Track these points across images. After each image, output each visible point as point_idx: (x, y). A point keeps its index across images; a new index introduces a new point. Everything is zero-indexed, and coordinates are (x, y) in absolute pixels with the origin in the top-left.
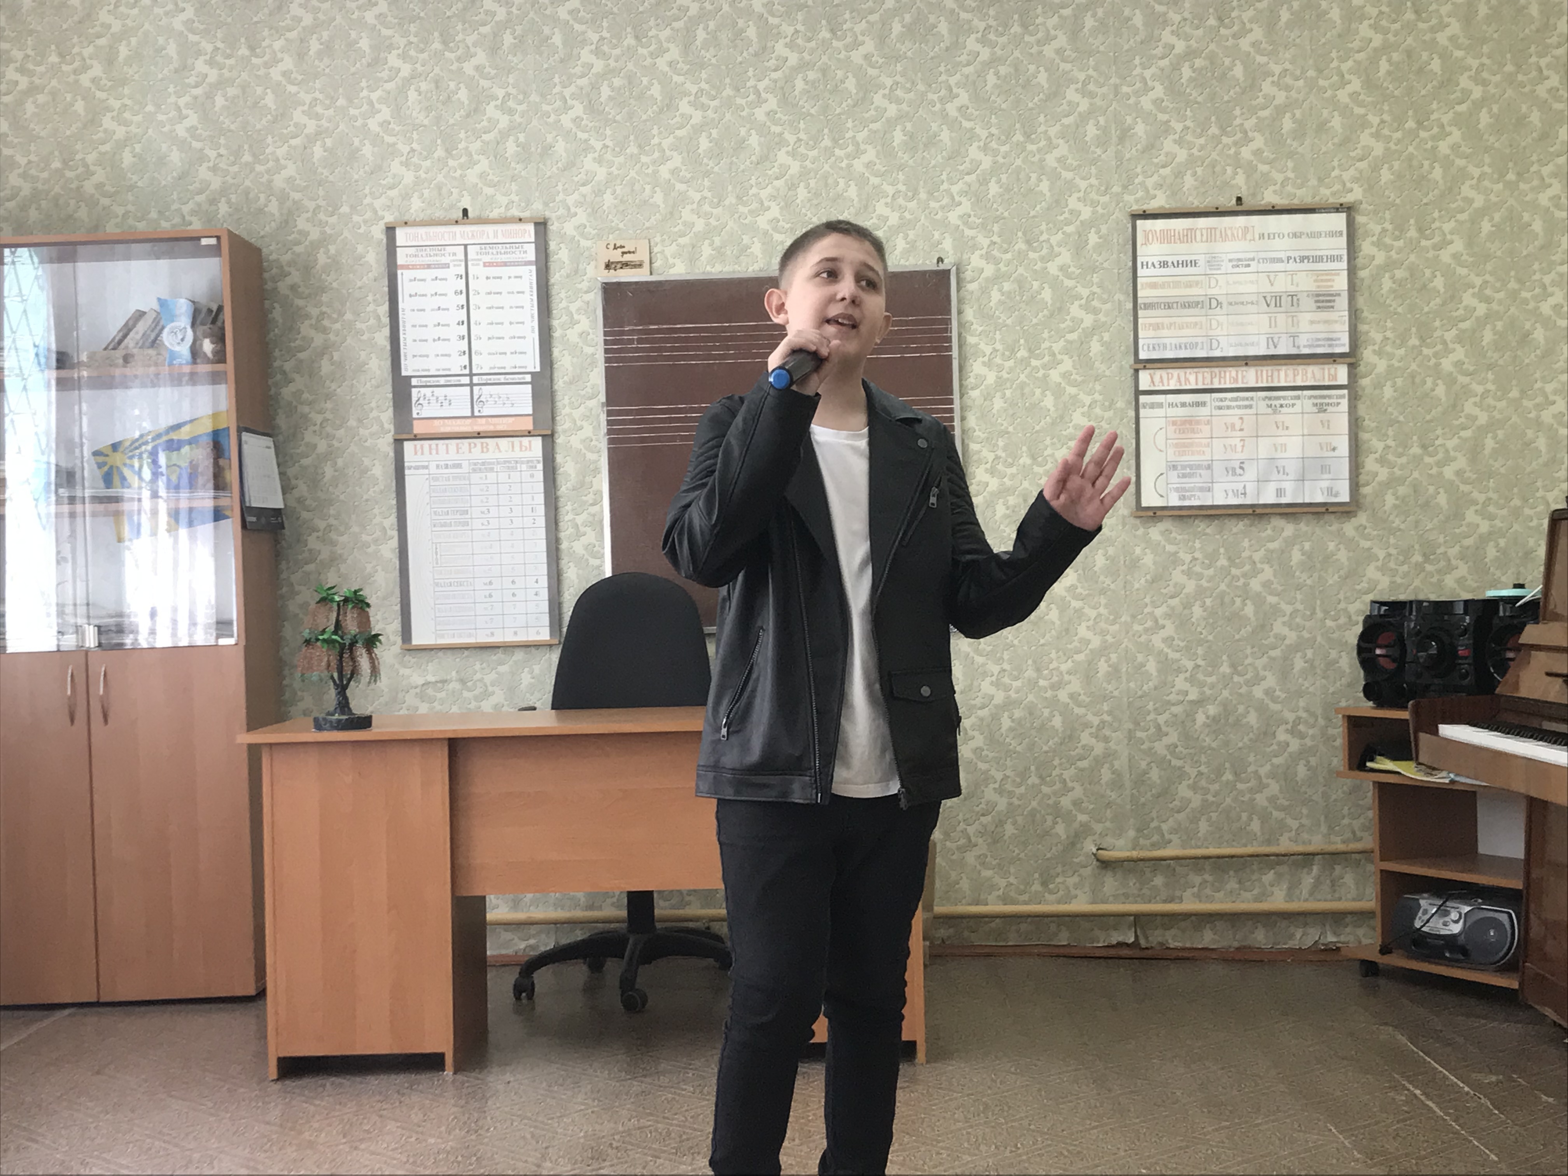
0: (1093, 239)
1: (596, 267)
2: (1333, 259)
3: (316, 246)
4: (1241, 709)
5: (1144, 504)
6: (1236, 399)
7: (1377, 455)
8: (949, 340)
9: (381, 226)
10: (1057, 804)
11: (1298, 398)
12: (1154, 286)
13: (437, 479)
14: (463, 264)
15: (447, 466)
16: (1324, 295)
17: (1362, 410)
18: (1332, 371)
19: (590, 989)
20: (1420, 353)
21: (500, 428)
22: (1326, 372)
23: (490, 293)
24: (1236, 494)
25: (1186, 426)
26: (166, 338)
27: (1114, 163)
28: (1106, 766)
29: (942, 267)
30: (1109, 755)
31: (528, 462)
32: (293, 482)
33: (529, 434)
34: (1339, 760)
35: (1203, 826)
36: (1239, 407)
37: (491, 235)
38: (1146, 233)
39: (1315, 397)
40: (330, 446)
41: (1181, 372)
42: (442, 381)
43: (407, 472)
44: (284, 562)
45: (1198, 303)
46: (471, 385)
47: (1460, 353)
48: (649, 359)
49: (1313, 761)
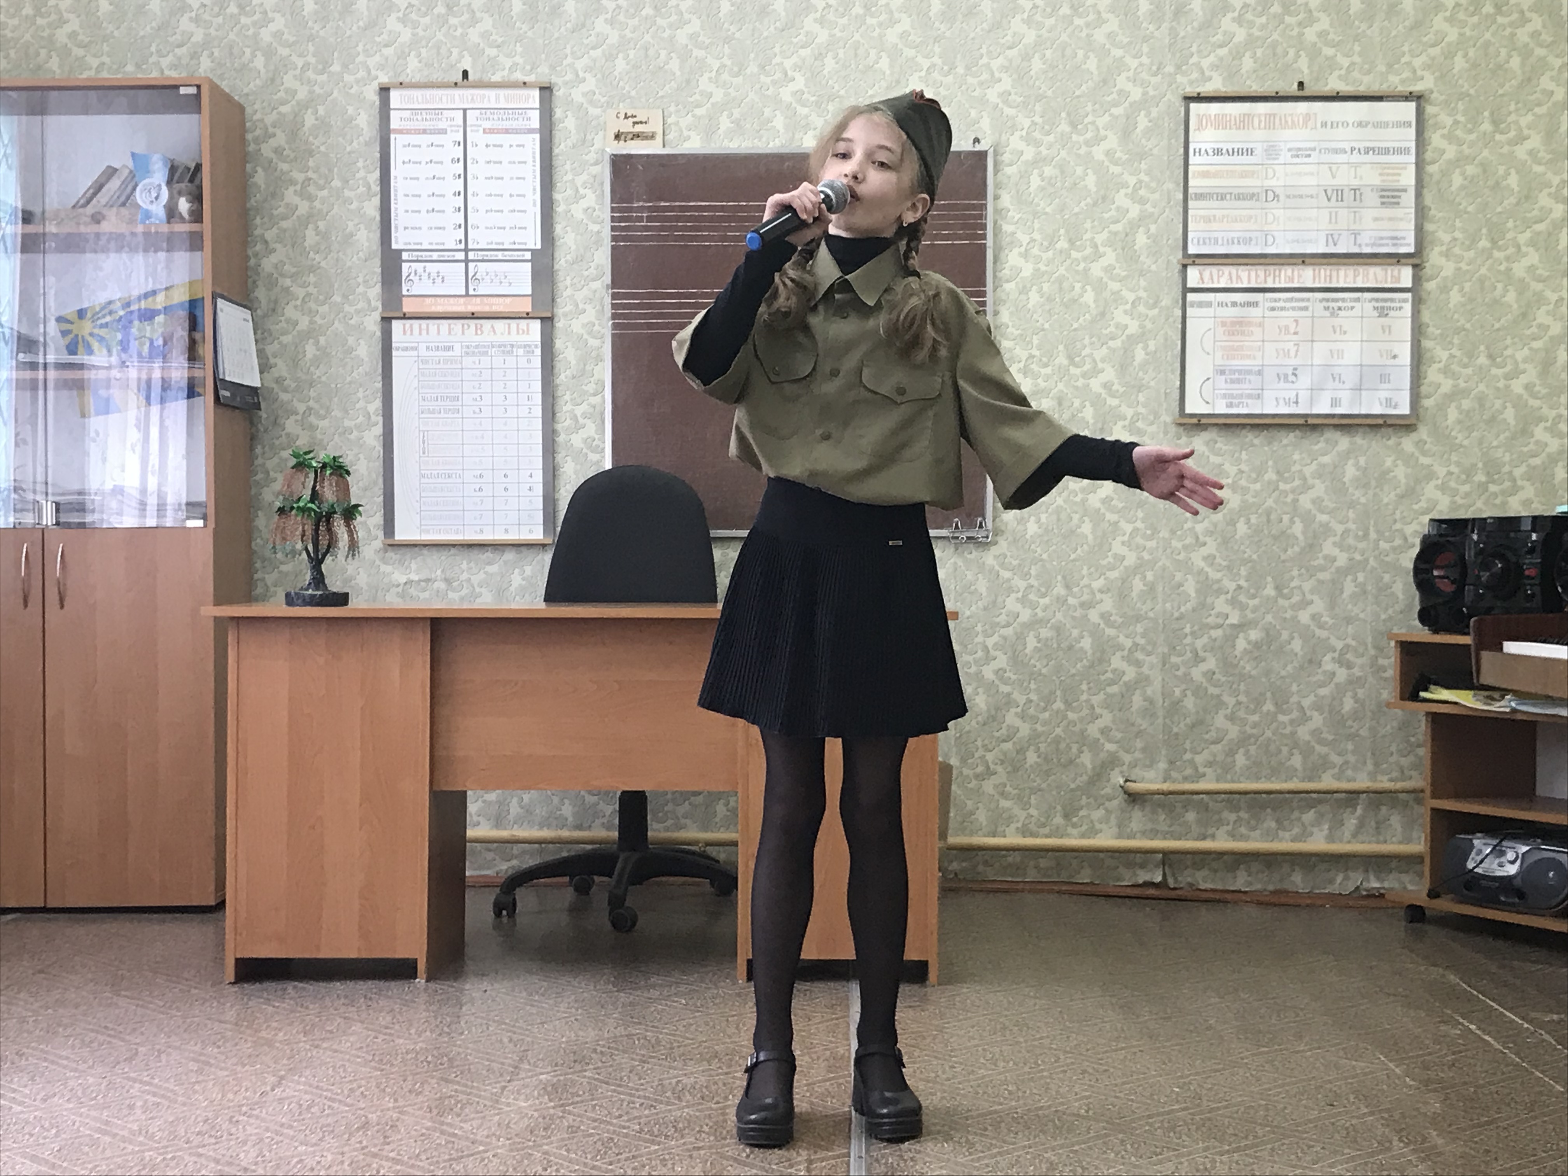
0: (1143, 122)
1: (604, 138)
2: (1400, 151)
3: (305, 105)
4: (1285, 635)
5: (1188, 410)
6: (1291, 300)
7: (1441, 365)
8: (984, 227)
9: (375, 85)
10: (1083, 732)
11: (1357, 300)
12: (1205, 175)
13: (427, 362)
14: (461, 130)
15: (437, 348)
16: (1389, 190)
17: (1426, 316)
18: (1396, 273)
19: (575, 910)
20: (1490, 256)
21: (495, 309)
22: (1389, 272)
23: (489, 162)
24: (1287, 403)
25: (1237, 327)
26: (141, 198)
27: (1167, 41)
28: (1138, 692)
29: (978, 148)
30: (1142, 681)
31: (525, 346)
32: (272, 361)
33: (528, 316)
34: (1389, 692)
35: (1240, 760)
36: (1293, 309)
37: (493, 99)
38: (1200, 118)
39: (1377, 300)
40: (312, 322)
41: (1233, 270)
42: (435, 256)
43: (394, 353)
44: (259, 447)
45: (1253, 195)
46: (467, 261)
47: (1533, 257)
48: (659, 238)
49: (1361, 693)
